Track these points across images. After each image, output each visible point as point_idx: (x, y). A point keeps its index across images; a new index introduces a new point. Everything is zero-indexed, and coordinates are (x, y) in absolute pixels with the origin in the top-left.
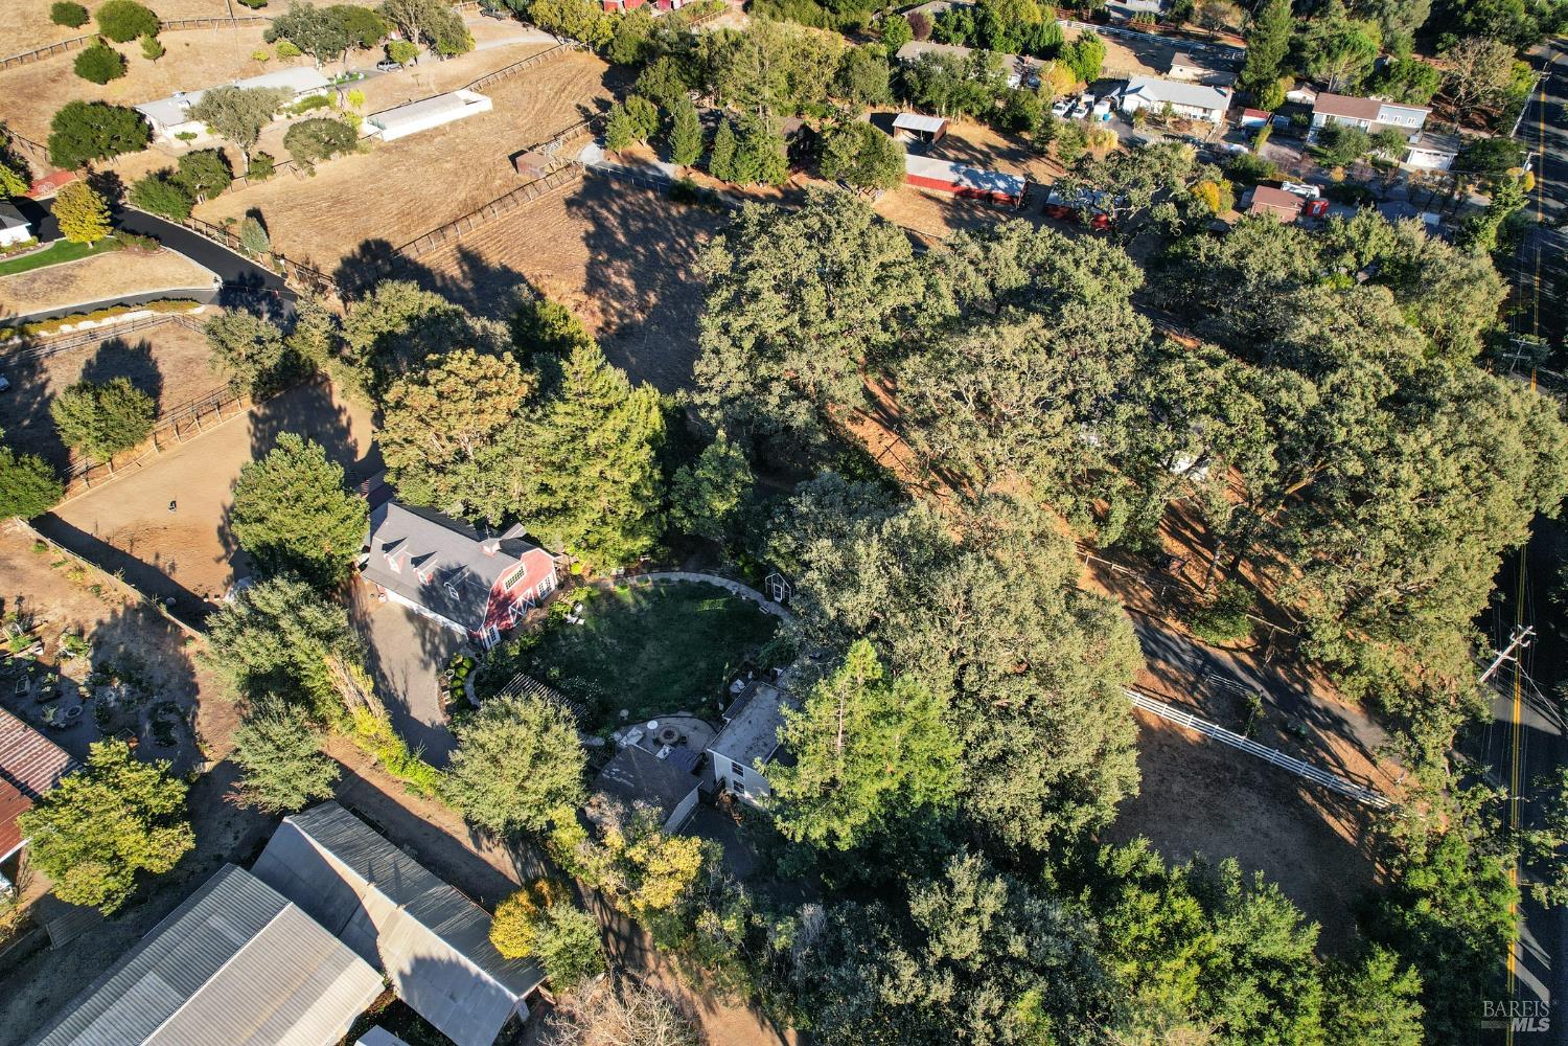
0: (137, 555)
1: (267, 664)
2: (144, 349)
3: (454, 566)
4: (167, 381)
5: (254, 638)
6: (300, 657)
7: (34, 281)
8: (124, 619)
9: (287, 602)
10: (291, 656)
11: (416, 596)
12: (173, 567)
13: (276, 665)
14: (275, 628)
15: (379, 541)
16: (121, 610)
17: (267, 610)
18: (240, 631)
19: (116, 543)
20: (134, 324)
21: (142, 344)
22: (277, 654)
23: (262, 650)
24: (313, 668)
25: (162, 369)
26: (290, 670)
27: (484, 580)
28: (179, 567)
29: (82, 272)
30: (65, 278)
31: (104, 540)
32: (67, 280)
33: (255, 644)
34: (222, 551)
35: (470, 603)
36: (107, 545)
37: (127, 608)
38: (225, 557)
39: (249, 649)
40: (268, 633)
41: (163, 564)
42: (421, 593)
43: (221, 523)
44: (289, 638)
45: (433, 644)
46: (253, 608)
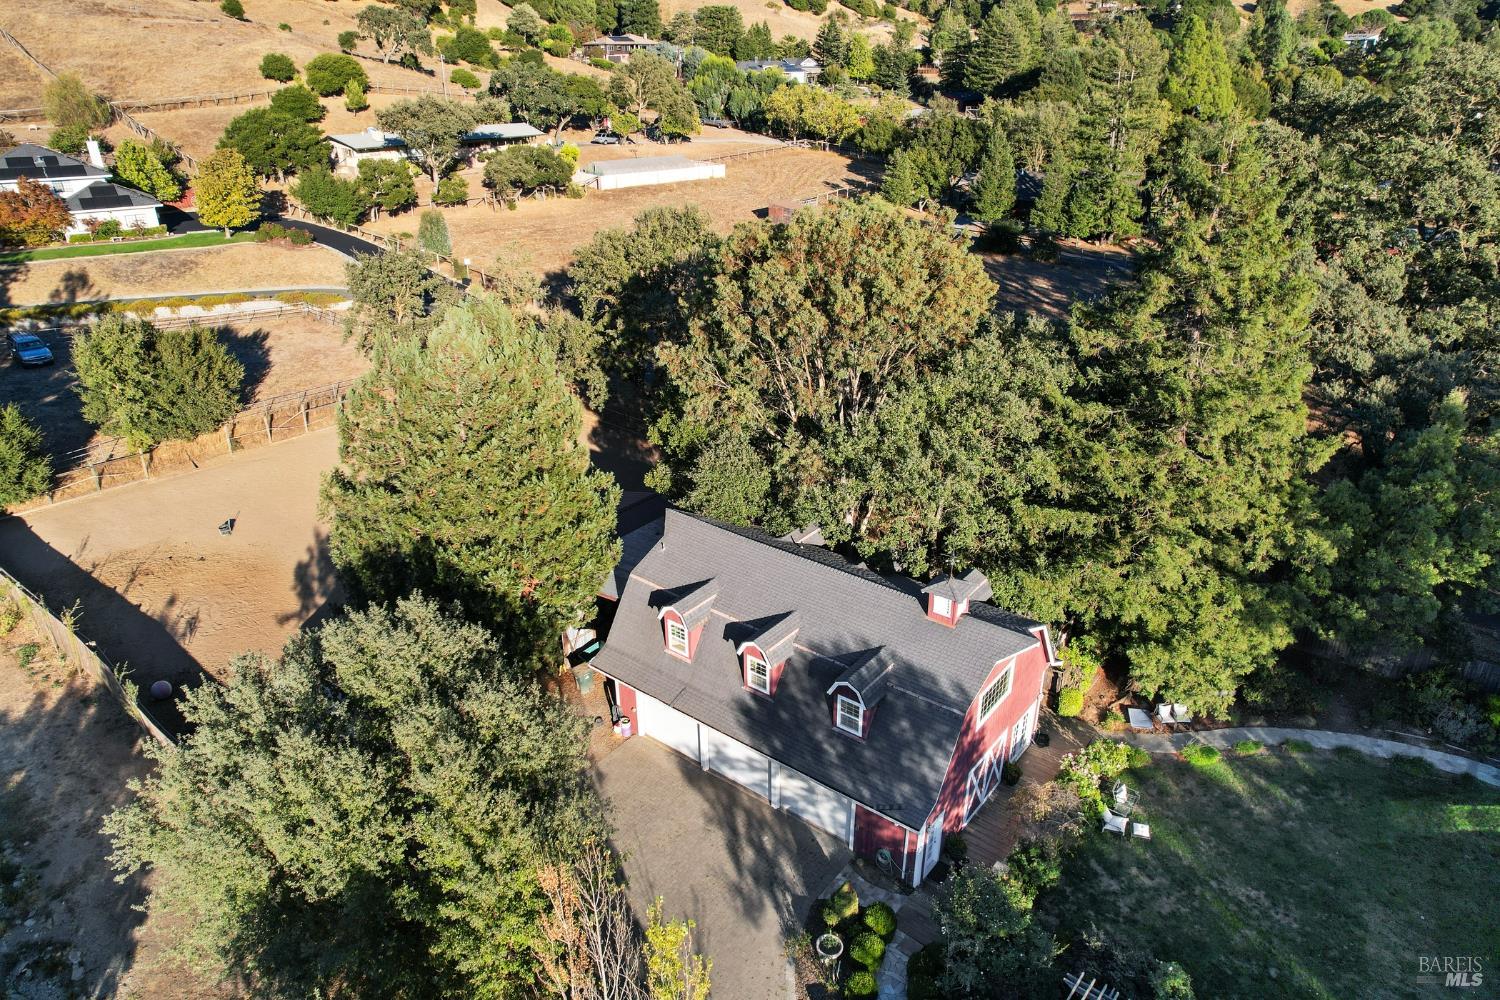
0: (133, 598)
1: (328, 868)
2: (258, 339)
3: (853, 647)
4: (275, 370)
5: (303, 767)
6: (444, 851)
7: (144, 263)
8: (54, 714)
9: (427, 671)
10: (413, 847)
11: (731, 718)
12: (192, 624)
13: (358, 874)
14: (380, 748)
15: (644, 580)
16: (56, 694)
17: (366, 687)
18: (268, 743)
19: (104, 576)
20: (254, 316)
21: (256, 336)
22: (370, 834)
23: (322, 815)
24: (487, 898)
25: (273, 357)
26: (405, 893)
27: (945, 685)
28: (203, 625)
29: (207, 260)
30: (184, 264)
31: (86, 567)
32: (185, 266)
33: (304, 792)
34: (293, 604)
35: (898, 746)
36: (88, 575)
37: (71, 693)
38: (298, 615)
39: (283, 804)
40: (352, 757)
41: (178, 615)
42: (745, 710)
43: (305, 558)
44: (421, 783)
45: (759, 849)
46: (324, 677)
